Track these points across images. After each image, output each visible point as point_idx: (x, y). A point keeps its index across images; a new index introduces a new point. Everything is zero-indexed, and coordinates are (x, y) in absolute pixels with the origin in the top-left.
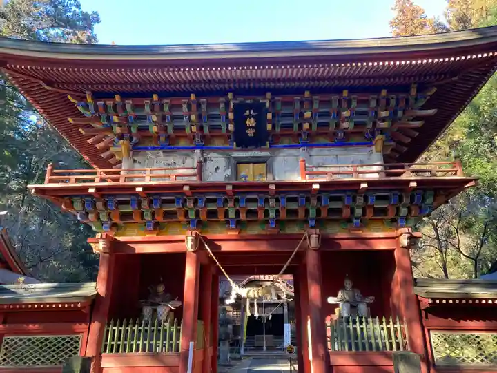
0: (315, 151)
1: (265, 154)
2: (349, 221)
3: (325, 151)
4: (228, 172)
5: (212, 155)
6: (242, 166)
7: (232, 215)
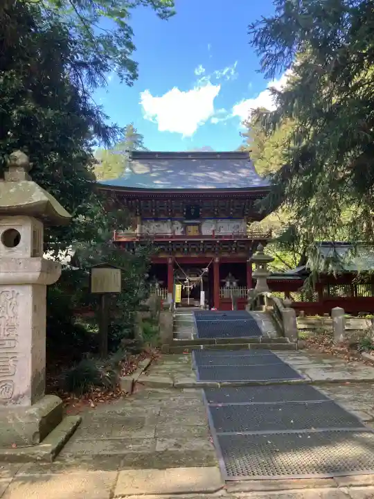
0: (219, 220)
1: (199, 222)
2: (231, 251)
3: (224, 221)
4: (183, 229)
5: (176, 222)
6: (189, 227)
7: (186, 249)
